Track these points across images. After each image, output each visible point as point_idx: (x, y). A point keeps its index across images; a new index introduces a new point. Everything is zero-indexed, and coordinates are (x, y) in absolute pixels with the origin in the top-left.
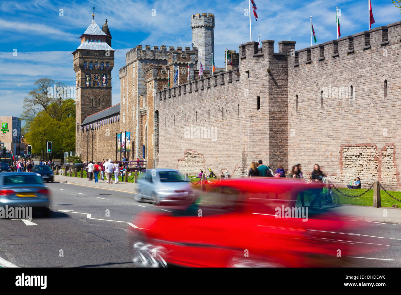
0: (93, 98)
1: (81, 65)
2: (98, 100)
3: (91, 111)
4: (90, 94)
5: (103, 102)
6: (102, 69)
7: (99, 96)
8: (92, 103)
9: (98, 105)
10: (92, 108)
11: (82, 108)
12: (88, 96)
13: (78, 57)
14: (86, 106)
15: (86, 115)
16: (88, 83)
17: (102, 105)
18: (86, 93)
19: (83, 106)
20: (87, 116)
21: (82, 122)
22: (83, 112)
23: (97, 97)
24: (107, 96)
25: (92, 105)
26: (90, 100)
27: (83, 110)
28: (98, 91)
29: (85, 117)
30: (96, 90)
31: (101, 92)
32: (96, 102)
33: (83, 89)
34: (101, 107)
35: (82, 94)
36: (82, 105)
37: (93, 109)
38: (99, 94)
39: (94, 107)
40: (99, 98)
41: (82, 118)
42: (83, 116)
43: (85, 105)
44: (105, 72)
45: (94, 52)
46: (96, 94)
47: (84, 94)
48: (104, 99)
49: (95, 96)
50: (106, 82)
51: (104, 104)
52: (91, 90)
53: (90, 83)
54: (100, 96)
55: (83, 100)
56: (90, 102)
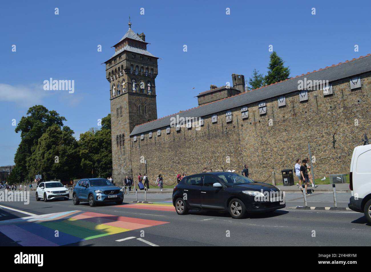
0: (140, 106)
1: (128, 68)
2: (145, 108)
3: (139, 119)
4: (137, 101)
5: (149, 110)
6: (147, 76)
7: (145, 103)
8: (139, 111)
9: (145, 113)
10: (139, 116)
11: (130, 116)
12: (135, 103)
13: (124, 59)
14: (134, 114)
15: (135, 124)
16: (134, 89)
17: (149, 114)
18: (133, 100)
19: (130, 114)
20: (135, 126)
21: (131, 132)
22: (131, 120)
23: (143, 104)
24: (153, 104)
25: (139, 113)
26: (137, 108)
27: (131, 119)
28: (144, 98)
29: (134, 126)
30: (142, 97)
31: (147, 100)
32: (143, 111)
33: (130, 95)
34: (148, 116)
35: (130, 100)
36: (130, 112)
37: (141, 117)
38: (145, 102)
39: (142, 116)
40: (146, 106)
41: (131, 127)
42: (132, 125)
43: (133, 112)
44: (149, 79)
45: (139, 56)
46: (143, 102)
47: (132, 100)
48: (150, 108)
49: (142, 104)
50: (151, 90)
51: (150, 113)
52: (137, 97)
53: (136, 89)
54: (146, 105)
55: (131, 107)
56: (138, 110)
